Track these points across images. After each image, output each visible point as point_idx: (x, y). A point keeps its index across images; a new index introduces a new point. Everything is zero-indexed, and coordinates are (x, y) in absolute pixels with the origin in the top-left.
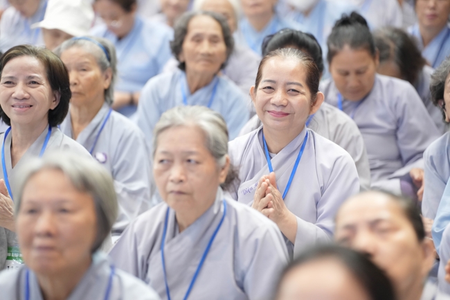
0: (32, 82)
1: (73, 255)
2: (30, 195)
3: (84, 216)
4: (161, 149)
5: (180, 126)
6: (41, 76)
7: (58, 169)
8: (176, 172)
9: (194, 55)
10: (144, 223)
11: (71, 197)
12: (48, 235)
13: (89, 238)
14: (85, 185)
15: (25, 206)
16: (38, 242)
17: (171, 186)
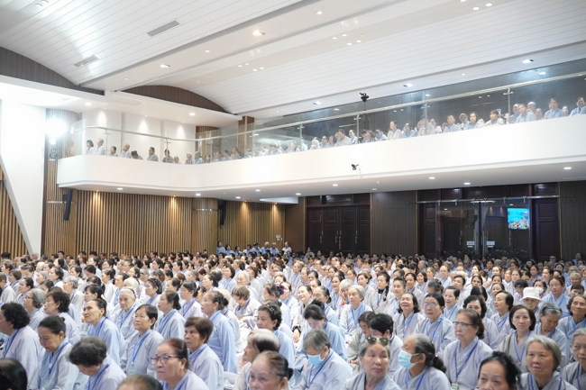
0: (525, 317)
1: (547, 371)
2: (530, 350)
3: (549, 358)
4: (576, 342)
5: (583, 335)
6: (527, 315)
7: (539, 341)
8: (582, 351)
9: (574, 308)
10: (569, 369)
11: (544, 351)
12: (537, 363)
13: (552, 365)
14: (548, 347)
15: (529, 353)
16: (534, 365)
17: (580, 356)
